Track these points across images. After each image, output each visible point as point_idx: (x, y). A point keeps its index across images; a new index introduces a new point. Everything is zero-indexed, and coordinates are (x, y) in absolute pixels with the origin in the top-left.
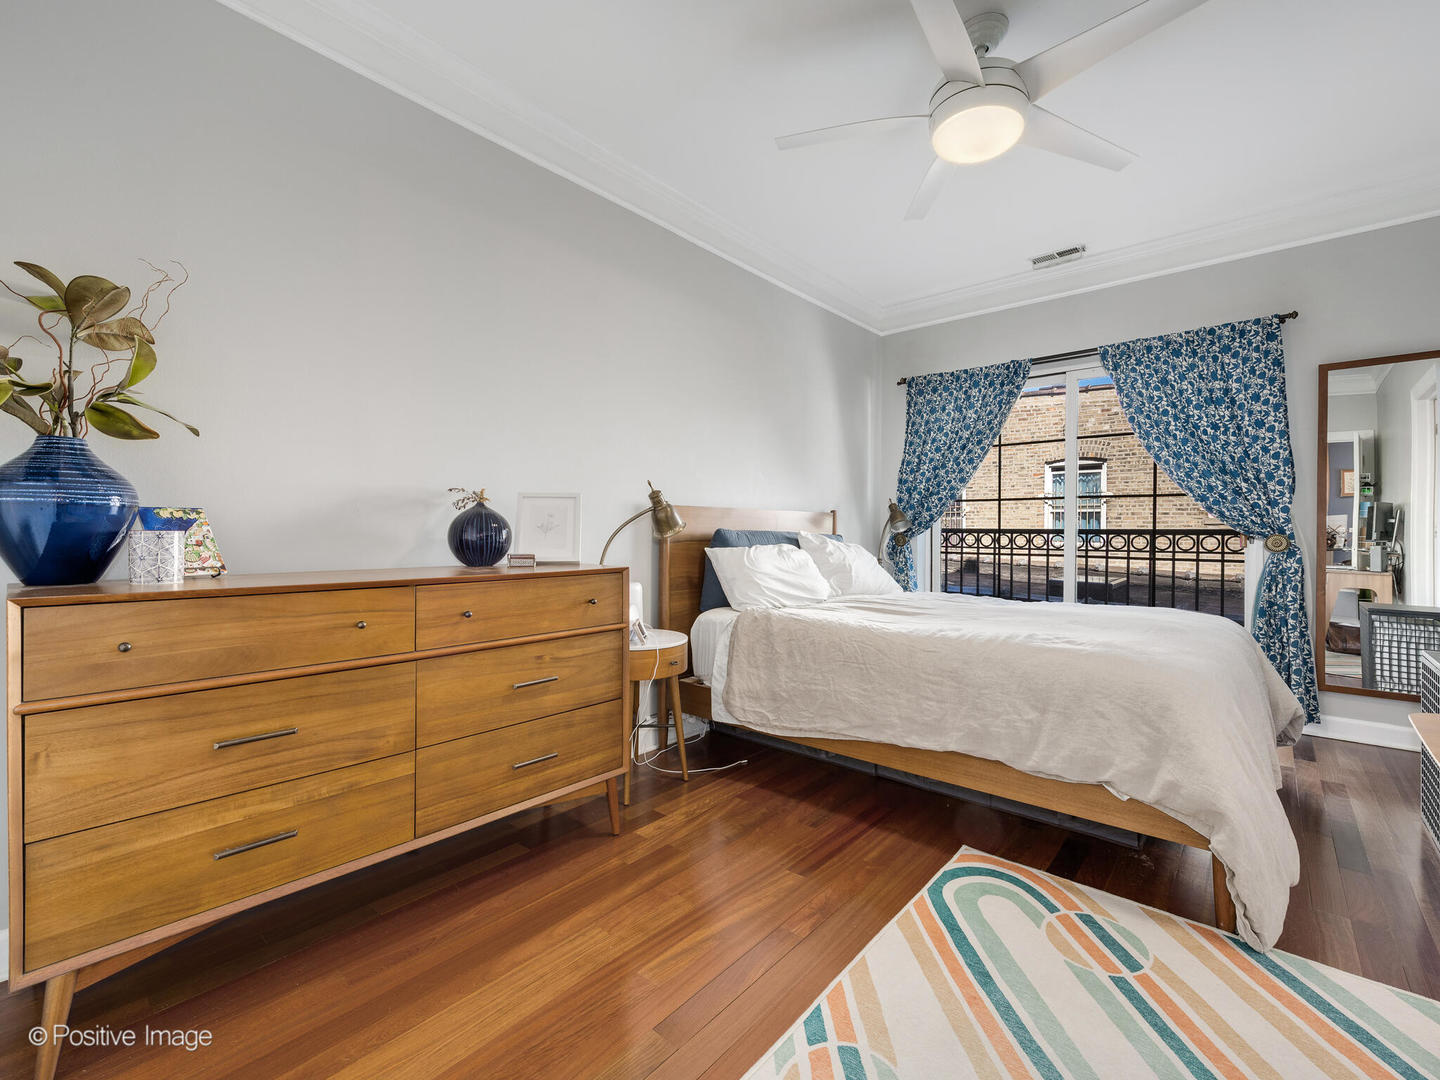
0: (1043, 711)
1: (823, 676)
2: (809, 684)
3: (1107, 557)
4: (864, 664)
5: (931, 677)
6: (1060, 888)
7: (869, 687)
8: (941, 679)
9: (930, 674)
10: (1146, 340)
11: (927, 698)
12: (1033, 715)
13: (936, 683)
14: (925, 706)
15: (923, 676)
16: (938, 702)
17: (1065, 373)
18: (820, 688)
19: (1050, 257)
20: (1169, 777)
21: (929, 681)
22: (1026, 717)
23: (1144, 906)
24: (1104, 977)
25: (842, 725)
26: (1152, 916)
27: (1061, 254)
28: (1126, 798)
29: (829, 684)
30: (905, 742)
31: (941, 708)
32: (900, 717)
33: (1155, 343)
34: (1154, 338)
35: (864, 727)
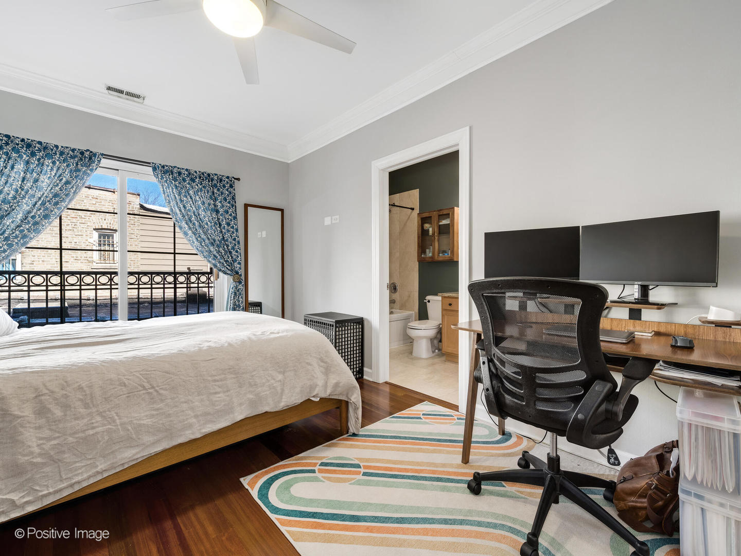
0: (283, 373)
1: (102, 416)
2: (84, 431)
3: (152, 288)
4: (153, 387)
5: (216, 378)
6: (297, 462)
7: (161, 405)
8: (223, 376)
9: (214, 376)
10: (179, 168)
11: (216, 393)
12: (280, 377)
13: (221, 380)
14: (215, 399)
15: (210, 378)
16: (224, 392)
17: (118, 170)
18: (100, 429)
19: (121, 92)
20: (335, 381)
21: (215, 381)
22: (278, 379)
23: (323, 445)
24: (360, 477)
25: (134, 451)
26: (329, 446)
27: (128, 94)
28: (319, 399)
29: (114, 421)
30: (201, 433)
31: (228, 396)
32: (196, 416)
33: (183, 171)
34: (183, 169)
35: (159, 441)
